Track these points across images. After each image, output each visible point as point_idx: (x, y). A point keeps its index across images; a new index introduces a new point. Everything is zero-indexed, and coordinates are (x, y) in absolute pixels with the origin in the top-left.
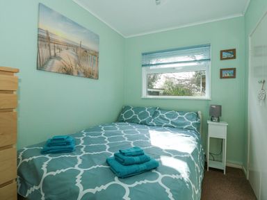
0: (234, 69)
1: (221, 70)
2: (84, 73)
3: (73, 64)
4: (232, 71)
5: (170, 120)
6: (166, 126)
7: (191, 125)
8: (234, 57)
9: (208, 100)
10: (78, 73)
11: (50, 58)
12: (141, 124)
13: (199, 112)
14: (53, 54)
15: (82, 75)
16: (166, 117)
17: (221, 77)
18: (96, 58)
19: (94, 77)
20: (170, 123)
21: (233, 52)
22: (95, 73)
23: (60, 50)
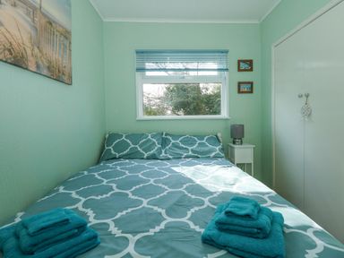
0: (252, 83)
1: (240, 84)
2: (49, 68)
3: (28, 44)
4: (249, 85)
5: (190, 148)
6: (187, 157)
7: (218, 151)
8: (251, 70)
9: (227, 119)
10: (38, 67)
12: (148, 158)
13: (219, 135)
15: (45, 72)
16: (181, 145)
17: (239, 92)
18: (67, 43)
19: (65, 78)
20: (190, 153)
21: (250, 62)
22: (67, 70)
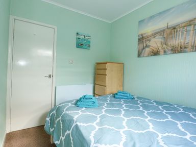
11: (143, 49)
14: (145, 45)
15: (170, 52)
23: (149, 40)
